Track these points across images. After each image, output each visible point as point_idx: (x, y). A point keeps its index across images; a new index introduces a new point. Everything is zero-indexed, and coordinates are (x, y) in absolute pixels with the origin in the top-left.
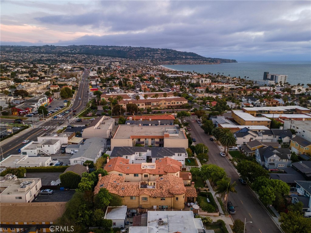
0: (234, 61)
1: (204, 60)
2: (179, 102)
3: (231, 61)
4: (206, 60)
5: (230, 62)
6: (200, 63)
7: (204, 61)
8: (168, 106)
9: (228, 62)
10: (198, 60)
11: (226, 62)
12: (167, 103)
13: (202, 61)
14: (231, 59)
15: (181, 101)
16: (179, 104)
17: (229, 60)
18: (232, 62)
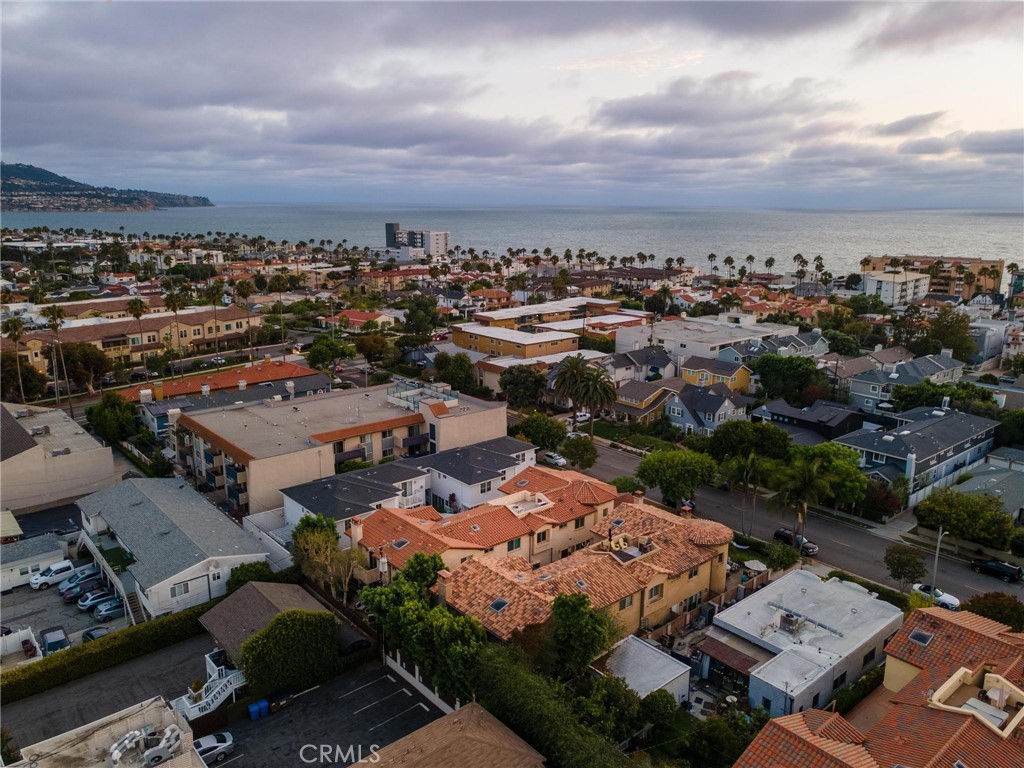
0: (203, 202)
1: (90, 196)
2: (233, 324)
3: (192, 202)
4: (98, 196)
5: (187, 205)
6: (77, 208)
7: (94, 200)
8: (197, 343)
9: (182, 205)
10: (67, 196)
11: (173, 205)
12: (190, 330)
13: (83, 200)
14: (191, 195)
15: (239, 321)
16: (234, 330)
17: (185, 198)
18: (198, 205)
